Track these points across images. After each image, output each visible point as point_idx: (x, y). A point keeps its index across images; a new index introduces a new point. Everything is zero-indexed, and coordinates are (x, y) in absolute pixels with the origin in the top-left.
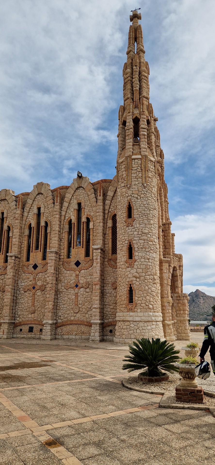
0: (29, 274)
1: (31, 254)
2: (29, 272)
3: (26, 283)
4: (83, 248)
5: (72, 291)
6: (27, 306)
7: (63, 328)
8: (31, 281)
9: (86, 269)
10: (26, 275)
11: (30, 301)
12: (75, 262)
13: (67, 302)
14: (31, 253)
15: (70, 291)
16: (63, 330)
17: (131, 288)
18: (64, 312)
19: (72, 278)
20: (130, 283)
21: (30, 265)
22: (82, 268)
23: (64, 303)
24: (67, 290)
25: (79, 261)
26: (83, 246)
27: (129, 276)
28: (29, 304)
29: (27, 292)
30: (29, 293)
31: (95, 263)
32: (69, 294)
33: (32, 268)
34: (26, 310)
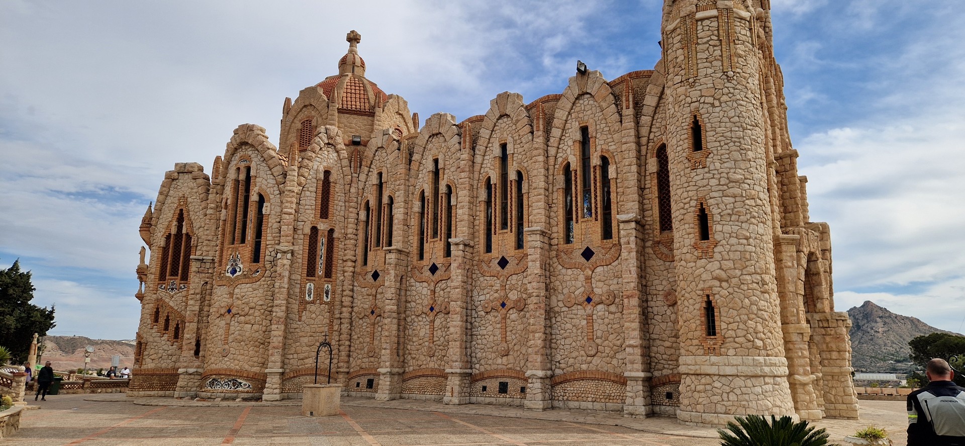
0: (492, 278)
1: (494, 238)
2: (492, 274)
3: (488, 295)
4: (597, 220)
5: (580, 311)
6: (492, 340)
7: (566, 386)
8: (496, 292)
9: (607, 265)
10: (487, 280)
11: (497, 332)
12: (582, 251)
13: (570, 333)
14: (493, 235)
15: (575, 312)
16: (566, 391)
17: (709, 303)
18: (566, 353)
19: (579, 284)
20: (707, 292)
21: (493, 260)
22: (598, 263)
23: (565, 335)
24: (570, 309)
25: (591, 247)
26: (597, 216)
27: (704, 276)
28: (495, 338)
29: (491, 313)
30: (494, 316)
31: (625, 251)
32: (575, 317)
33: (497, 265)
34: (491, 350)
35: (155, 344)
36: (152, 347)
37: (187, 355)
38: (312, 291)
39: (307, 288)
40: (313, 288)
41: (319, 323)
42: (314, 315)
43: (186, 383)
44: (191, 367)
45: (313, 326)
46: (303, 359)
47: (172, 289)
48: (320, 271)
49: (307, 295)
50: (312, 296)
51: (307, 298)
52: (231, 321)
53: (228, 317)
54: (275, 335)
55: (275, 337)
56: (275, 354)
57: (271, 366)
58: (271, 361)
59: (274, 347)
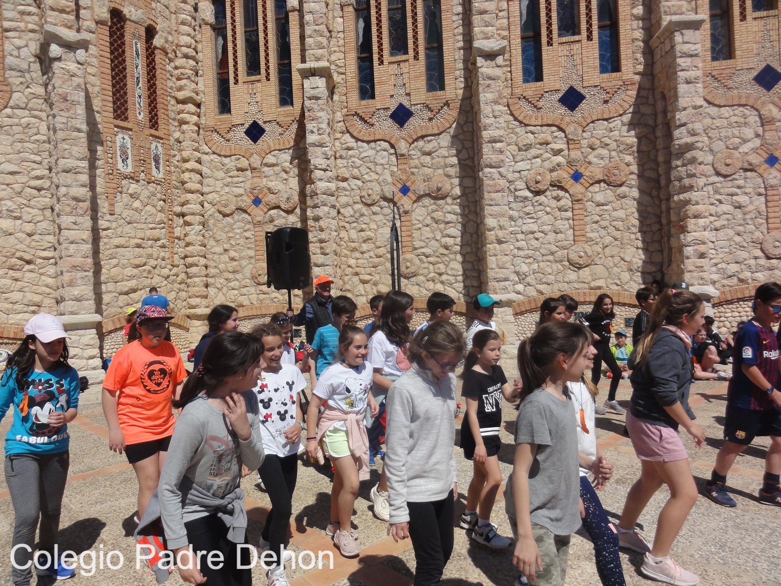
0: (546, 128)
1: (547, 53)
2: (546, 122)
3: (538, 160)
5: (752, 181)
6: (552, 240)
8: (557, 152)
10: (533, 133)
11: (564, 225)
12: (755, 72)
13: (728, 220)
14: (544, 47)
15: (740, 183)
18: (721, 256)
19: (748, 133)
21: (547, 95)
23: (718, 224)
24: (729, 178)
25: (775, 66)
28: (560, 236)
29: (548, 193)
30: (555, 198)
32: (739, 191)
33: (558, 105)
34: (551, 258)
38: (129, 152)
39: (118, 144)
40: (129, 146)
41: (149, 220)
42: (137, 204)
45: (140, 226)
46: (127, 293)
48: (139, 112)
49: (120, 160)
50: (129, 161)
51: (120, 165)
54: (71, 239)
55: (72, 243)
56: (79, 281)
57: (73, 309)
58: (72, 297)
59: (74, 266)
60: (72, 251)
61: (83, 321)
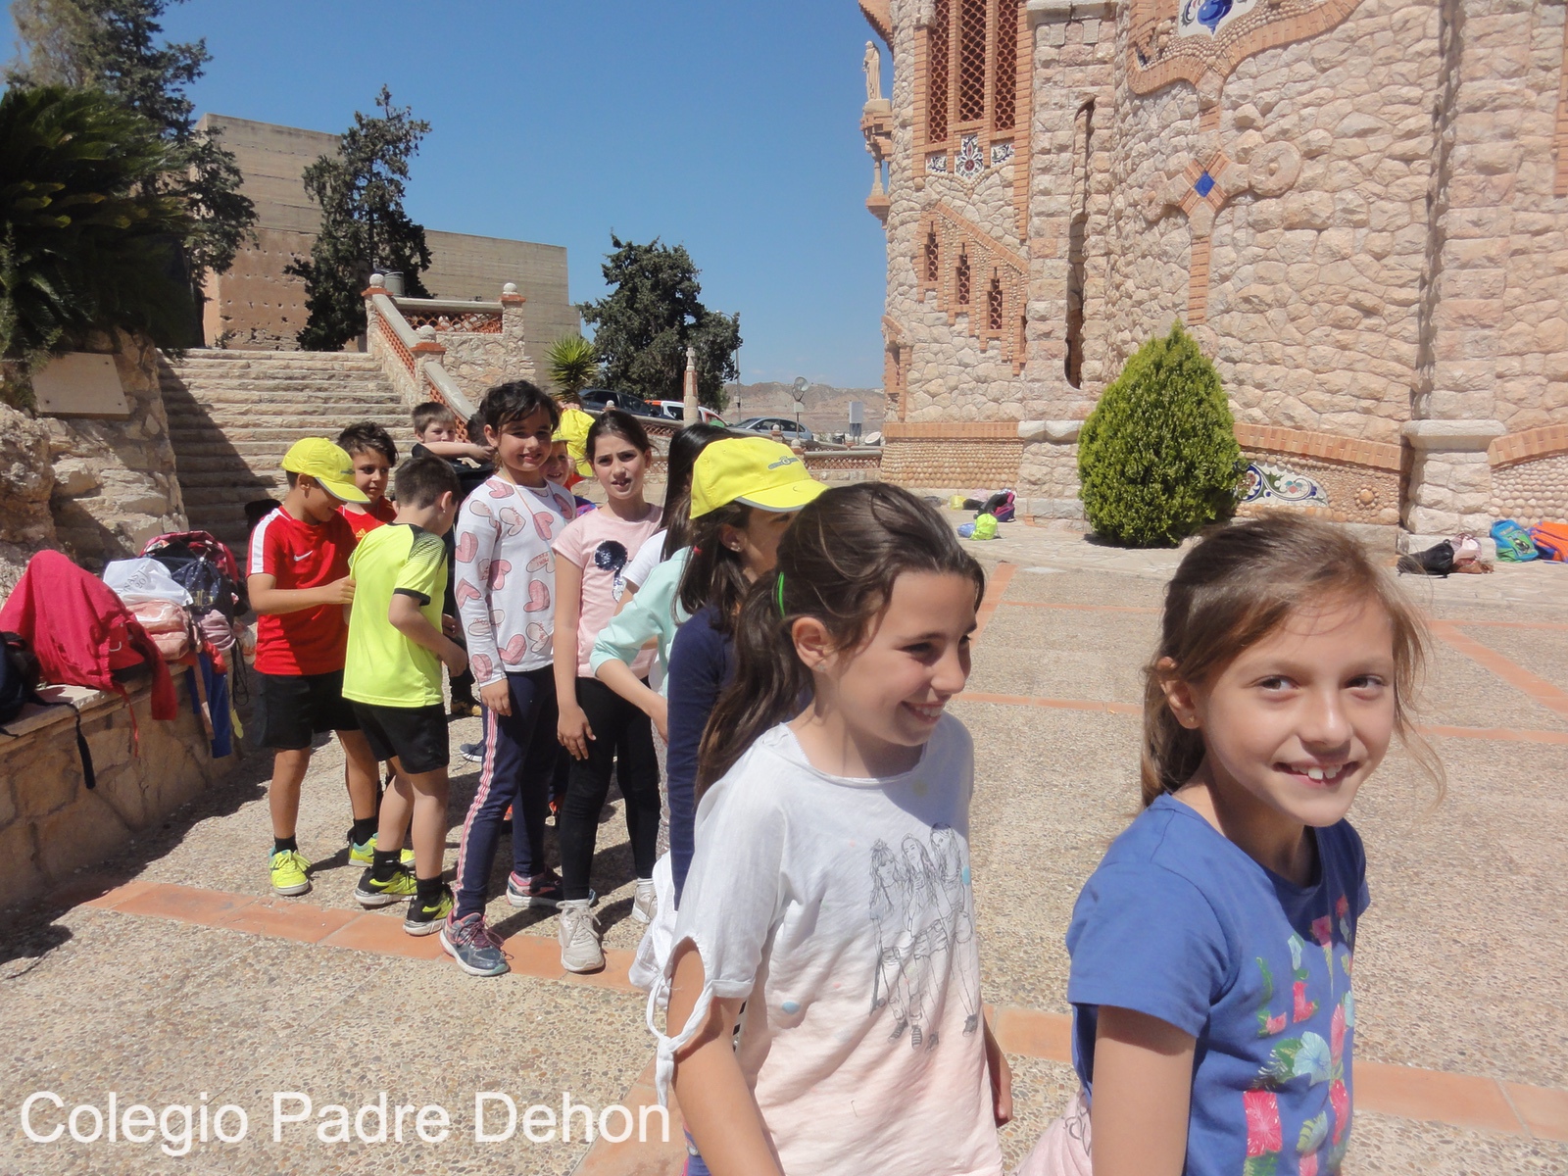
35: (936, 347)
36: (930, 356)
37: (1042, 375)
43: (1045, 470)
44: (1057, 417)
47: (970, 165)
52: (1214, 226)
53: (1201, 210)
54: (1464, 258)
55: (1463, 266)
56: (1468, 350)
57: (1446, 408)
58: (1449, 383)
59: (1463, 317)
60: (1461, 284)
61: (1464, 433)
